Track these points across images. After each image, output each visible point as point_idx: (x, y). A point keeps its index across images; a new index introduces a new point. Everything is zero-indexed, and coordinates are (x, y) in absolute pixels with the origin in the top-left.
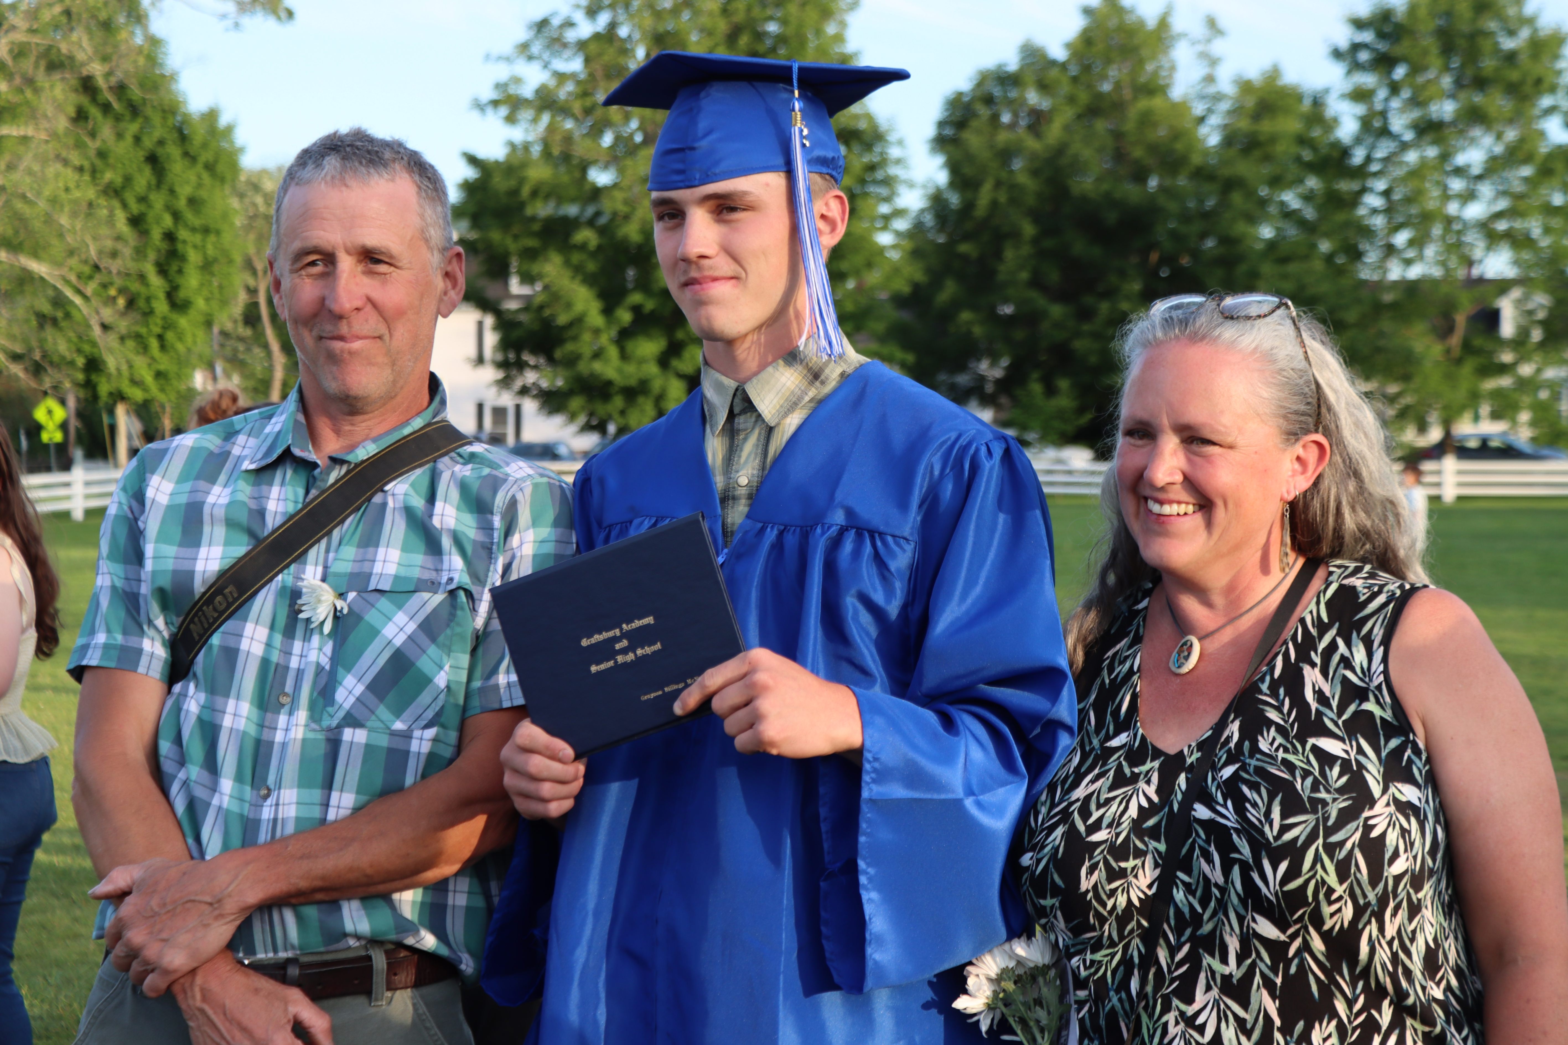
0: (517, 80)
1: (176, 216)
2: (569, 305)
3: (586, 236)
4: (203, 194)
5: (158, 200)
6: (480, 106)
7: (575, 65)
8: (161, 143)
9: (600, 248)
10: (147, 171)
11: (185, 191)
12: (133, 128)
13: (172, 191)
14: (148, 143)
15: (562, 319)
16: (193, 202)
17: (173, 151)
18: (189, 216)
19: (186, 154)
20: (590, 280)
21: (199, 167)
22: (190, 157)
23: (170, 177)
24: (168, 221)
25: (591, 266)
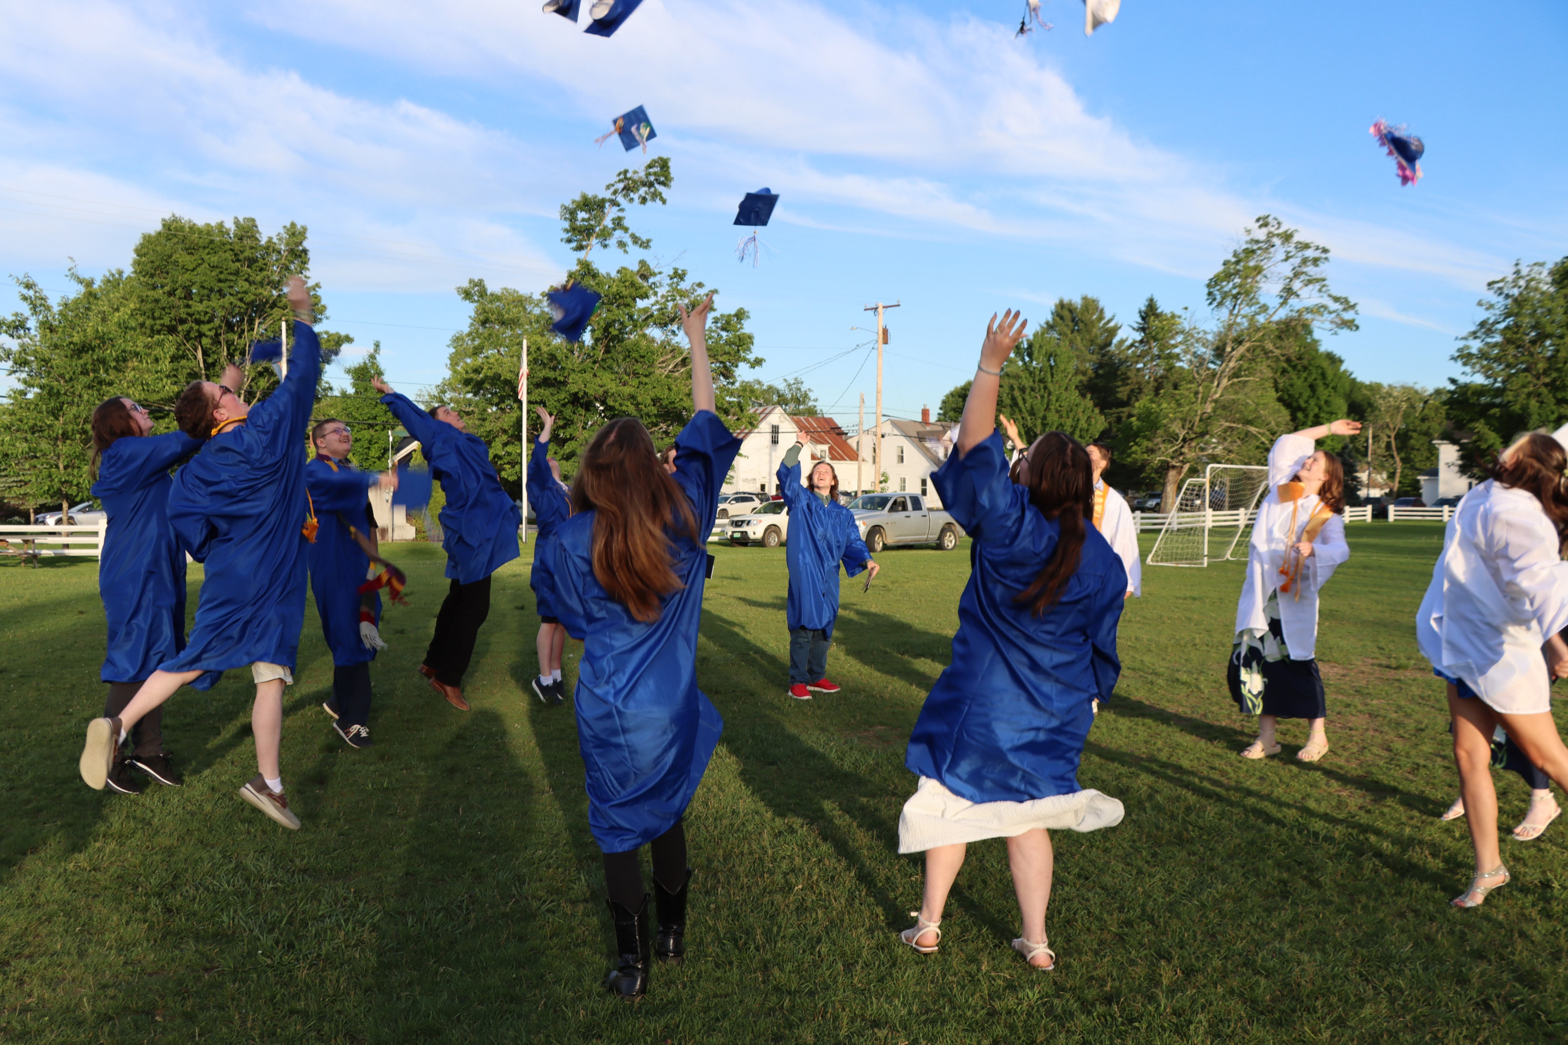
0: (1468, 347)
1: (1320, 408)
2: (1486, 440)
3: (1495, 411)
4: (1330, 399)
5: (1312, 402)
6: (1454, 359)
7: (1498, 338)
8: (1315, 379)
9: (1501, 416)
10: (1309, 390)
11: (1323, 398)
12: (1305, 375)
13: (1318, 398)
14: (1310, 380)
15: (1484, 446)
16: (1326, 402)
17: (1320, 382)
18: (1325, 408)
19: (1325, 384)
20: (1496, 430)
21: (1330, 389)
22: (1326, 385)
23: (1318, 393)
24: (1316, 410)
25: (1497, 424)
